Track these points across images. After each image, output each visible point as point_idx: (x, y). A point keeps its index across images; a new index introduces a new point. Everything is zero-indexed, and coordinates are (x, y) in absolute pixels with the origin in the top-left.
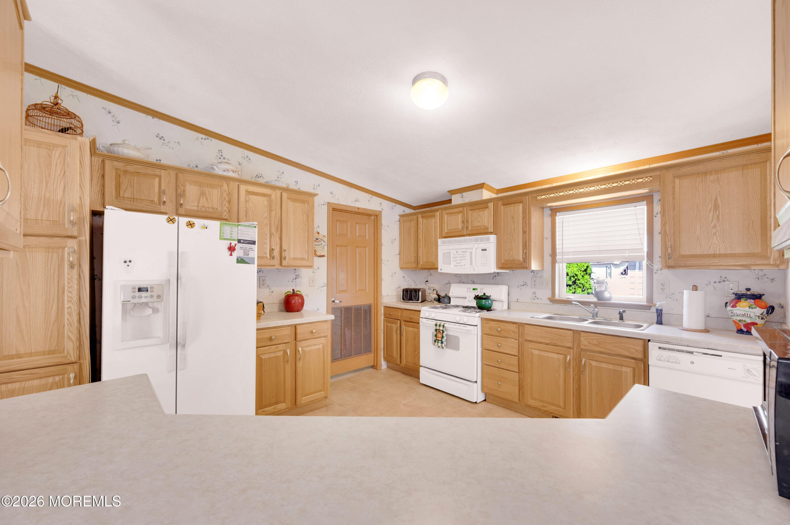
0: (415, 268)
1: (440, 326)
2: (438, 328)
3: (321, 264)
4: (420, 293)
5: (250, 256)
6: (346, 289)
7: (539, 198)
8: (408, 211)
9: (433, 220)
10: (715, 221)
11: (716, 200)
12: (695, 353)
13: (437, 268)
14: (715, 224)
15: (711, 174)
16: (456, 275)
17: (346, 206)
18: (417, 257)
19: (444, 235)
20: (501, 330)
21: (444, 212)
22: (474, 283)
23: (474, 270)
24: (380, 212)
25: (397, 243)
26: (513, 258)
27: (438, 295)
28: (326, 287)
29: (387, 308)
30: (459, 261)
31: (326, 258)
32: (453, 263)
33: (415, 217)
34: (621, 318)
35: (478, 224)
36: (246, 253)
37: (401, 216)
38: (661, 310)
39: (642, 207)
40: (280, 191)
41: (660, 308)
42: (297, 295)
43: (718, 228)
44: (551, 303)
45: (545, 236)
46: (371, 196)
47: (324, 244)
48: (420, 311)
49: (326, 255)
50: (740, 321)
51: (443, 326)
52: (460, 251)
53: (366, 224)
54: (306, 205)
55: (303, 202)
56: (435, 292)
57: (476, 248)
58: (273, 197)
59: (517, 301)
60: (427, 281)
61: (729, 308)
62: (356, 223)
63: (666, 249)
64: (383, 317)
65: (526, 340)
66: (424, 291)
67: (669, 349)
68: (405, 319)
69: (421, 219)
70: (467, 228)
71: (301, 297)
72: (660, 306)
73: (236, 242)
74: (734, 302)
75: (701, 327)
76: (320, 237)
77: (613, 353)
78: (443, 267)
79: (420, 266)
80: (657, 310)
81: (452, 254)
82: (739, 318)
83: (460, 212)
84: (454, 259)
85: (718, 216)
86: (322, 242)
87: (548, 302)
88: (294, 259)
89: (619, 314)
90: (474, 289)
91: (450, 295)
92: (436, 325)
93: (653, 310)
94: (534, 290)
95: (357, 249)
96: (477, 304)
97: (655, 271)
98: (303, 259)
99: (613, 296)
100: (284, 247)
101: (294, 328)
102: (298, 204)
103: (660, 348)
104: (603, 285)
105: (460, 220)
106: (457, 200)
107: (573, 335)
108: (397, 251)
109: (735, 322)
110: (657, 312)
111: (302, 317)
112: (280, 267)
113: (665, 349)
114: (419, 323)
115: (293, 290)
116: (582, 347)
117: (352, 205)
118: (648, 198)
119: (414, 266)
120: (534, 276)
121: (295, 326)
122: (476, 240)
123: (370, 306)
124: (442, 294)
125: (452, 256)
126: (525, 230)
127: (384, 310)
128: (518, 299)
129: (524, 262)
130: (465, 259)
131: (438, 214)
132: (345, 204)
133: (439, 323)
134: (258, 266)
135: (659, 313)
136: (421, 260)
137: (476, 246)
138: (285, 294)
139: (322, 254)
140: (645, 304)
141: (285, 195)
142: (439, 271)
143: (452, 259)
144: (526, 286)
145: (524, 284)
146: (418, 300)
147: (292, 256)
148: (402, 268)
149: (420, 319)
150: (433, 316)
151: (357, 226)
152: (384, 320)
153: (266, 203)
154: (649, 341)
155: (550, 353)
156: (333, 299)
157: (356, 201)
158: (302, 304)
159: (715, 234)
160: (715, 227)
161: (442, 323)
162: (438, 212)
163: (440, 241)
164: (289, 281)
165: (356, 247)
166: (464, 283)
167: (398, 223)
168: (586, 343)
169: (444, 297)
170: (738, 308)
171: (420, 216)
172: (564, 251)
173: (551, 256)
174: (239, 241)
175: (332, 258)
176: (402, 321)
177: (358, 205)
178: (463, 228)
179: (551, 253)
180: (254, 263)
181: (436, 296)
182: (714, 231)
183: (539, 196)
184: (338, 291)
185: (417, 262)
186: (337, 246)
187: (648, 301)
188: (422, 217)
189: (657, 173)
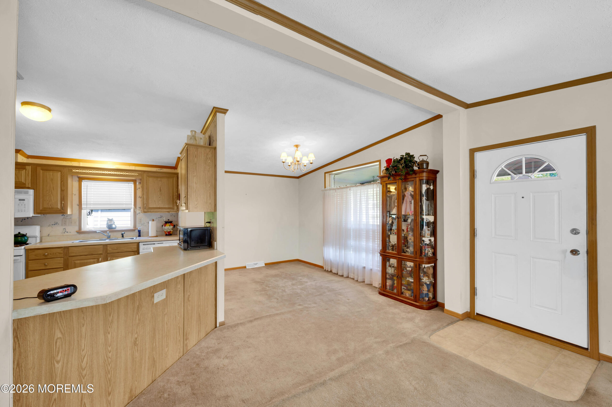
7: (74, 171)
10: (160, 195)
11: (160, 188)
12: (155, 244)
14: (160, 196)
15: (159, 178)
20: (48, 254)
26: (52, 206)
34: (123, 236)
38: (140, 231)
39: (132, 184)
41: (140, 230)
43: (161, 198)
44: (78, 234)
45: (74, 193)
50: (167, 231)
59: (48, 236)
61: (163, 227)
63: (144, 205)
65: (69, 257)
67: (147, 244)
72: (140, 229)
74: (165, 225)
75: (155, 235)
77: (124, 251)
80: (139, 231)
82: (166, 230)
85: (161, 194)
87: (76, 233)
89: (122, 234)
93: (137, 231)
94: (64, 227)
97: (137, 214)
99: (117, 226)
103: (143, 245)
104: (112, 221)
107: (103, 247)
109: (165, 232)
110: (138, 232)
113: (145, 245)
116: (108, 252)
118: (135, 181)
120: (64, 218)
126: (63, 189)
128: (49, 234)
129: (62, 209)
135: (139, 232)
140: (133, 229)
144: (57, 225)
145: (55, 224)
154: (139, 242)
155: (88, 260)
159: (160, 200)
160: (160, 197)
168: (110, 249)
170: (166, 227)
172: (87, 203)
173: (78, 206)
179: (78, 204)
182: (160, 199)
183: (74, 170)
187: (134, 228)
189: (140, 173)
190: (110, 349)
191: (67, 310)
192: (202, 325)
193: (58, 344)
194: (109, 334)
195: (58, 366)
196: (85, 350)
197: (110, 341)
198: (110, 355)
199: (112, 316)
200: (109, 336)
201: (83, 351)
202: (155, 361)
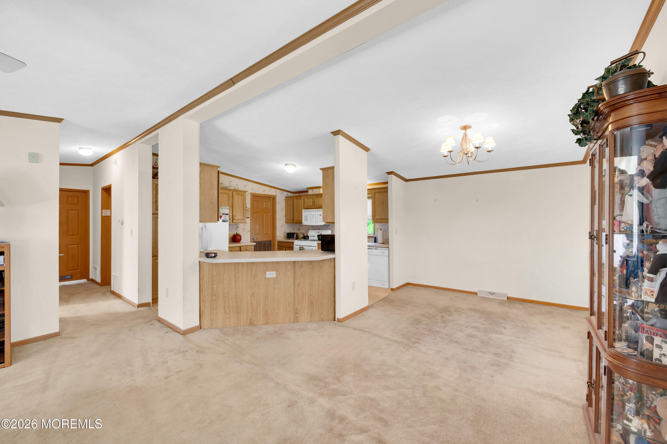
0: (293, 223)
1: (301, 247)
2: (301, 248)
3: (248, 221)
4: (295, 235)
5: (227, 219)
6: (259, 233)
8: (290, 195)
9: (301, 200)
10: (380, 208)
11: (383, 202)
13: (302, 223)
15: (382, 193)
16: (312, 226)
17: (259, 194)
18: (293, 218)
19: (305, 208)
21: (305, 197)
22: (319, 229)
23: (317, 224)
24: (275, 196)
25: (284, 210)
27: (304, 236)
28: (250, 232)
29: (279, 242)
30: (311, 220)
31: (250, 218)
32: (309, 221)
33: (293, 198)
35: (319, 204)
36: (225, 218)
37: (286, 197)
40: (232, 191)
41: (375, 237)
42: (239, 235)
46: (271, 188)
47: (249, 212)
48: (294, 242)
49: (250, 217)
51: (303, 248)
52: (311, 216)
53: (268, 202)
54: (243, 196)
55: (242, 195)
56: (302, 234)
57: (317, 214)
58: (230, 194)
60: (299, 229)
62: (264, 201)
63: (373, 216)
64: (277, 247)
66: (297, 234)
68: (288, 247)
69: (295, 200)
70: (314, 205)
71: (240, 236)
73: (222, 214)
75: (382, 242)
76: (247, 209)
78: (304, 223)
79: (295, 222)
81: (308, 216)
83: (311, 198)
84: (309, 219)
85: (383, 206)
86: (248, 211)
88: (238, 219)
90: (318, 232)
91: (309, 235)
92: (300, 247)
95: (264, 214)
96: (318, 238)
98: (241, 219)
100: (234, 215)
101: (240, 248)
102: (239, 196)
105: (312, 201)
106: (310, 192)
108: (284, 214)
110: (375, 239)
111: (240, 243)
112: (232, 223)
114: (293, 248)
115: (237, 233)
117: (262, 193)
119: (292, 222)
121: (240, 247)
122: (317, 211)
123: (270, 242)
124: (306, 235)
125: (308, 217)
127: (278, 243)
130: (313, 219)
131: (303, 198)
132: (258, 193)
133: (301, 246)
134: (229, 222)
136: (295, 219)
137: (317, 213)
138: (233, 234)
139: (248, 217)
141: (234, 193)
142: (303, 224)
143: (308, 219)
146: (294, 238)
147: (237, 218)
148: (286, 223)
149: (294, 246)
150: (299, 244)
151: (264, 203)
152: (277, 248)
153: (227, 196)
156: (253, 238)
157: (264, 191)
158: (241, 239)
159: (383, 212)
160: (383, 210)
161: (302, 246)
162: (303, 197)
163: (303, 210)
164: (234, 229)
165: (264, 213)
166: (315, 230)
167: (285, 200)
169: (306, 236)
171: (295, 198)
174: (223, 214)
175: (253, 218)
176: (286, 247)
177: (264, 193)
178: (313, 205)
180: (228, 222)
181: (302, 236)
184: (255, 234)
185: (294, 220)
186: (255, 212)
188: (296, 199)
189: (371, 191)
190: (238, 291)
191: (218, 263)
192: (316, 311)
193: (215, 277)
194: (237, 283)
195: (215, 286)
196: (226, 285)
197: (237, 287)
198: (238, 294)
199: (239, 274)
200: (237, 284)
201: (225, 285)
202: (267, 313)
